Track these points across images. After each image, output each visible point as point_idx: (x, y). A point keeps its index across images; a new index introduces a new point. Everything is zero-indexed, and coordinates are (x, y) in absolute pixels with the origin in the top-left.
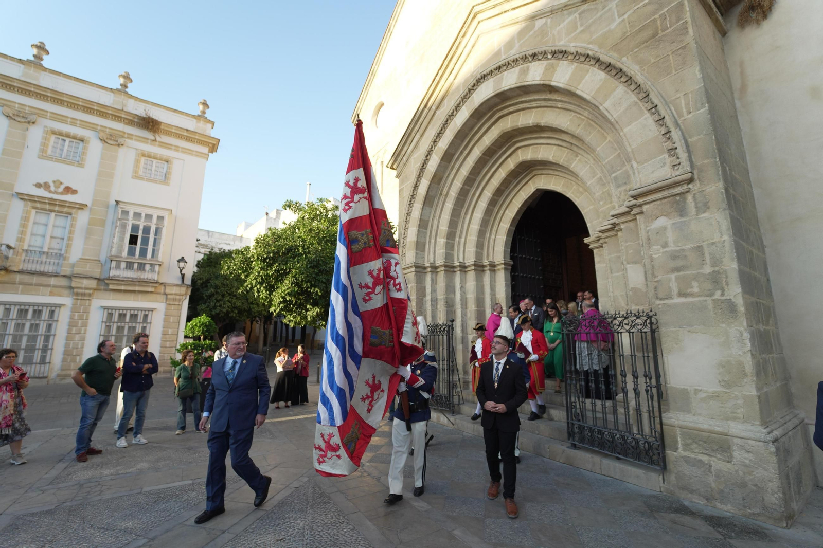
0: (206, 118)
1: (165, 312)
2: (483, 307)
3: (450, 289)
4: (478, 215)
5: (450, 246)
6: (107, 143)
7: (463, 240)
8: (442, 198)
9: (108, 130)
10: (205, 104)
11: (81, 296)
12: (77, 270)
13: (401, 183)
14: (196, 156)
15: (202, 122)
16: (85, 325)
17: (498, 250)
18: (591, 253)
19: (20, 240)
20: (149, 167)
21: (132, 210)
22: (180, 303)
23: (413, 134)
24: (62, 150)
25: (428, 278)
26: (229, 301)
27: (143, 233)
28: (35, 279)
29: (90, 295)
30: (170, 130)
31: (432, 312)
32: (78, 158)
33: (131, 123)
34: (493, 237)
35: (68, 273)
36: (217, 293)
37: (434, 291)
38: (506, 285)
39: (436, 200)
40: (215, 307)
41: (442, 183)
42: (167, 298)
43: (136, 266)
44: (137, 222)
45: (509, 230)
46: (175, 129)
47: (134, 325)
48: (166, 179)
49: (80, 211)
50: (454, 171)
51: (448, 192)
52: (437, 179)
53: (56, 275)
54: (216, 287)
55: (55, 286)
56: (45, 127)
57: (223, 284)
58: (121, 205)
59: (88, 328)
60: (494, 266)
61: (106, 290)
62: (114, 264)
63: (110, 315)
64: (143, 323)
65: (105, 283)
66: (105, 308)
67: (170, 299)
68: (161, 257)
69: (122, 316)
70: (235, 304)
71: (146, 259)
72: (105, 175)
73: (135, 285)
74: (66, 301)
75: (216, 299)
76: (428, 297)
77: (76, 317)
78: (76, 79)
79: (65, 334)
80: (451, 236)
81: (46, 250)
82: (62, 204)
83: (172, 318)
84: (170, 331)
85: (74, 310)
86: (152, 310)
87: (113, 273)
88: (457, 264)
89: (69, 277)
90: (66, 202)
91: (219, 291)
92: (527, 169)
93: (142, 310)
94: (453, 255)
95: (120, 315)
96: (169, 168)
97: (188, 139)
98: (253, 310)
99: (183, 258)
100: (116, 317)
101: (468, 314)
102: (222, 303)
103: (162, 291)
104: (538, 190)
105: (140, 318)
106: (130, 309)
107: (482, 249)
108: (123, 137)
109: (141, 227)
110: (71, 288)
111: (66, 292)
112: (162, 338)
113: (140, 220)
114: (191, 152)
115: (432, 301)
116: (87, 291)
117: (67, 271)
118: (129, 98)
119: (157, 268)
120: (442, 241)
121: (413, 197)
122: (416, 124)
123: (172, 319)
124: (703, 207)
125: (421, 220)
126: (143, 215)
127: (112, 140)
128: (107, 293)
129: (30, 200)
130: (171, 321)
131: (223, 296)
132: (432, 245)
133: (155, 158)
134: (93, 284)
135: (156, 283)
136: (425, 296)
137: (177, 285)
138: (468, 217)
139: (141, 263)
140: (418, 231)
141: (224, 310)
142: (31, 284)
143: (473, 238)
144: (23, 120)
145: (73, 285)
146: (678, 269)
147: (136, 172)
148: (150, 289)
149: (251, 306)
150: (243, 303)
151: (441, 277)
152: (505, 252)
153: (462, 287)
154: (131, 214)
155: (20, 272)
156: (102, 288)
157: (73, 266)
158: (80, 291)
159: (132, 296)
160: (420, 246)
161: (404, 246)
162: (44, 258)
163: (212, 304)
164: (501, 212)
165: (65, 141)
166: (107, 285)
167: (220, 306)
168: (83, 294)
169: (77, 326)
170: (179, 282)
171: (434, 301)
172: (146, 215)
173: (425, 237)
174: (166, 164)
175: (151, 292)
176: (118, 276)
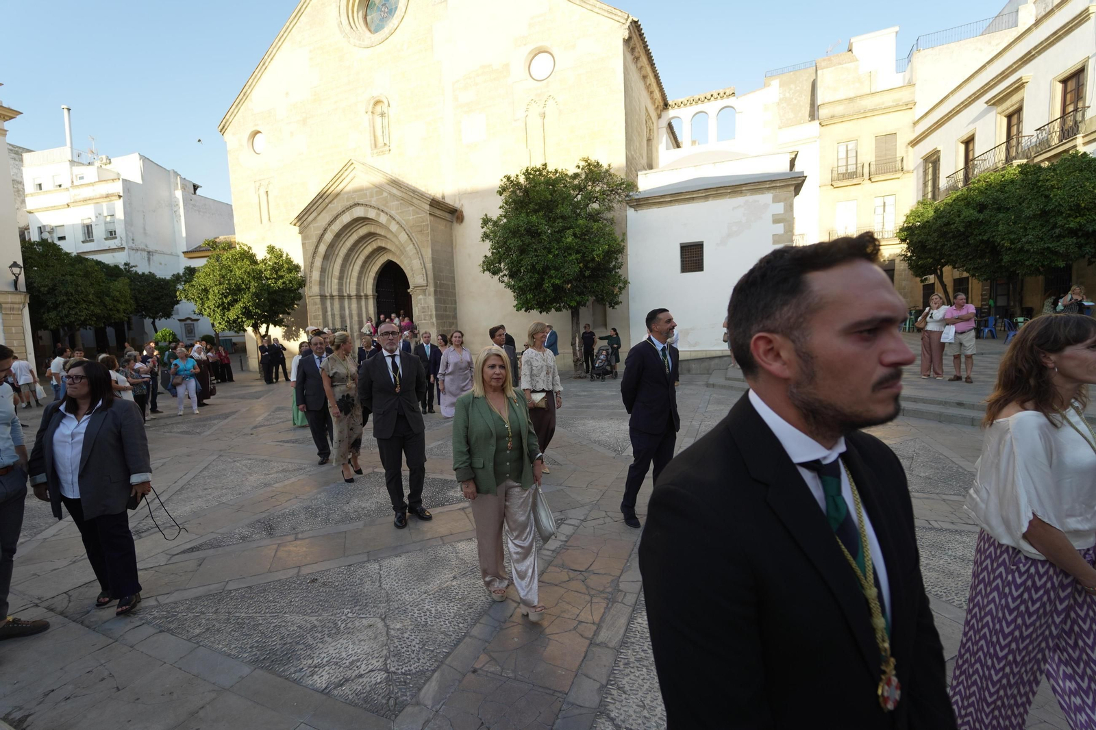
1: (5, 323)
2: (362, 318)
3: (342, 308)
4: (357, 268)
5: (340, 284)
7: (348, 280)
8: (335, 256)
13: (304, 239)
17: (369, 287)
18: (411, 296)
22: (20, 313)
23: (312, 210)
25: (328, 303)
26: (86, 309)
31: (332, 321)
34: (366, 280)
36: (69, 300)
37: (332, 309)
38: (374, 307)
39: (331, 257)
41: (334, 248)
45: (375, 277)
50: (342, 243)
51: (338, 253)
52: (332, 246)
54: (67, 294)
57: (76, 291)
60: (367, 296)
67: (7, 308)
76: (329, 313)
80: (341, 278)
83: (13, 328)
84: (15, 343)
88: (345, 294)
91: (72, 298)
92: (381, 250)
94: (343, 289)
99: (13, 262)
101: (354, 322)
104: (388, 260)
107: (360, 286)
115: (332, 315)
120: (335, 281)
121: (315, 253)
122: (314, 205)
123: (14, 330)
124: (429, 295)
125: (322, 268)
130: (14, 332)
131: (77, 303)
132: (330, 283)
136: (327, 312)
137: (11, 293)
138: (351, 268)
140: (321, 275)
141: (82, 318)
143: (354, 280)
146: (424, 312)
151: (336, 303)
152: (373, 289)
153: (349, 308)
160: (322, 283)
161: (310, 282)
164: (370, 267)
167: (76, 314)
170: (12, 289)
171: (333, 315)
173: (325, 277)
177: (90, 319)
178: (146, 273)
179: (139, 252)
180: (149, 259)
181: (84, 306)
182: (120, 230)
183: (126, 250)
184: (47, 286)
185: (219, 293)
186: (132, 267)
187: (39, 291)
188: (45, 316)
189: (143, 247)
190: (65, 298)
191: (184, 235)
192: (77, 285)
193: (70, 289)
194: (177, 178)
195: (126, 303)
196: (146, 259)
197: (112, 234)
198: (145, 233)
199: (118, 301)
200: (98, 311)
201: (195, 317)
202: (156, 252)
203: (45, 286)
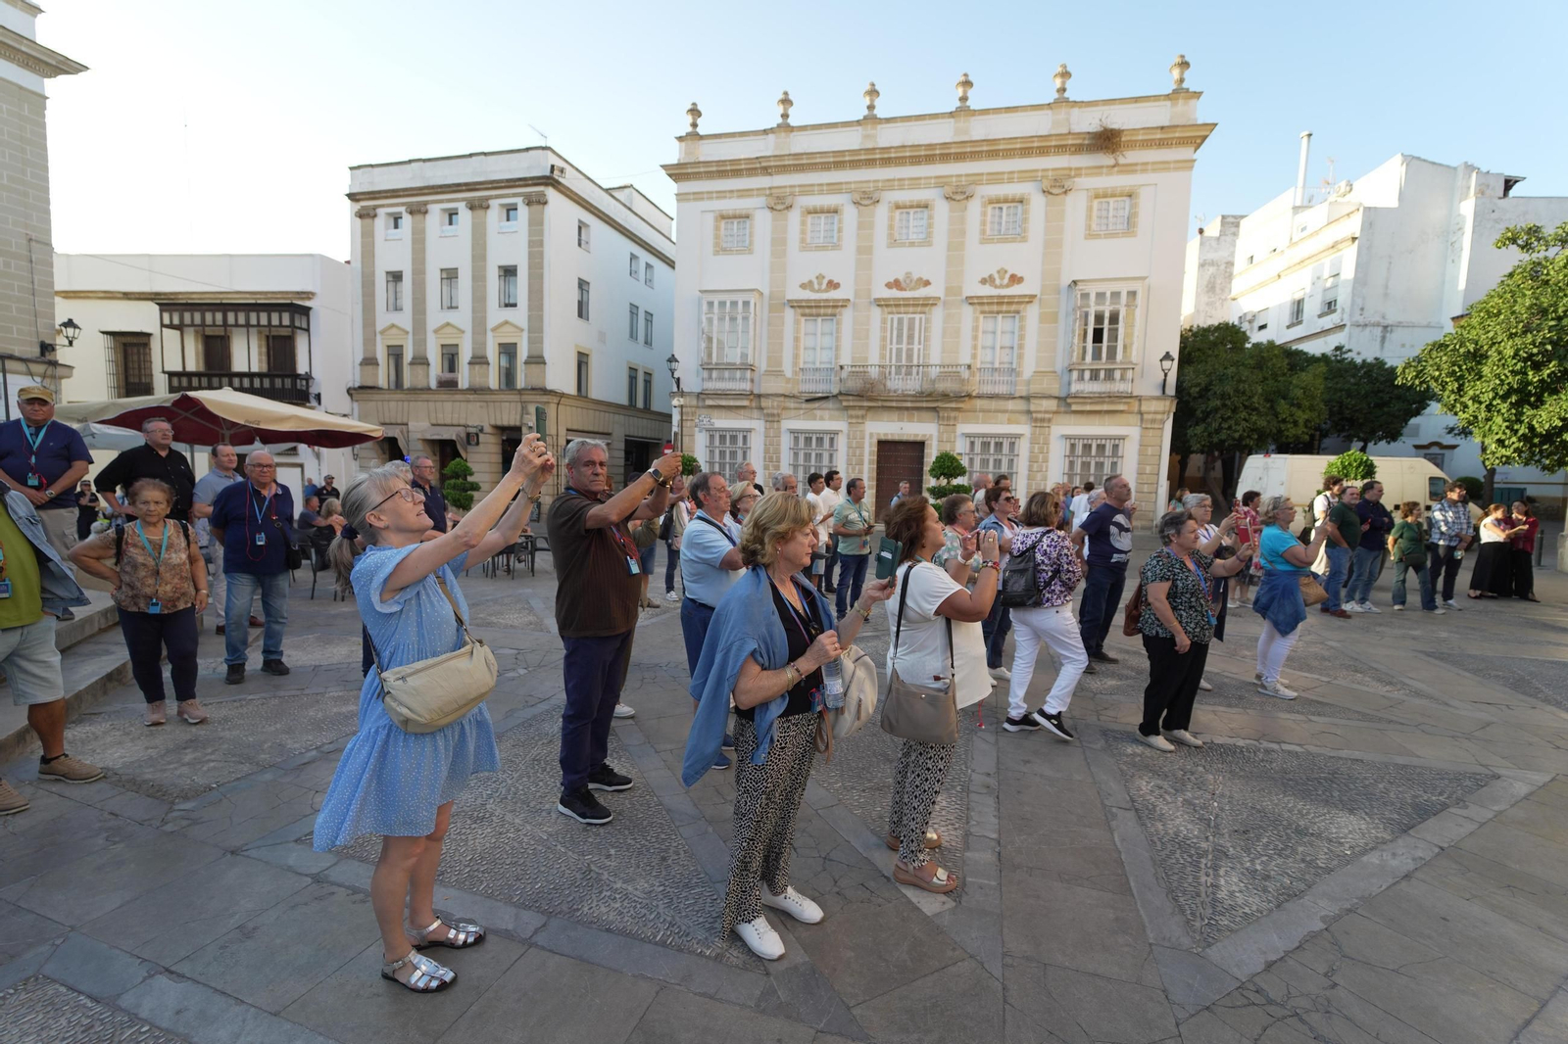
0: (1187, 90)
1: (1141, 440)
6: (1051, 194)
9: (1050, 173)
10: (1184, 65)
11: (1040, 422)
12: (1035, 388)
14: (1176, 169)
15: (1181, 101)
16: (1046, 460)
19: (974, 356)
20: (1104, 213)
21: (1093, 290)
22: (1161, 426)
24: (1000, 224)
26: (1245, 420)
27: (1110, 323)
28: (994, 404)
29: (1049, 420)
30: (1134, 138)
32: (1018, 230)
33: (1078, 149)
35: (1024, 394)
36: (1224, 405)
40: (1218, 431)
42: (1142, 420)
43: (1102, 374)
44: (1100, 308)
46: (1144, 134)
47: (1102, 459)
48: (1130, 225)
49: (1029, 306)
53: (1011, 397)
54: (1223, 396)
55: (1013, 412)
56: (983, 197)
57: (1237, 391)
58: (1080, 286)
59: (1050, 464)
61: (1066, 412)
62: (1075, 374)
63: (1073, 446)
64: (1113, 457)
65: (1067, 403)
66: (1067, 437)
67: (1147, 420)
68: (1135, 356)
69: (1087, 447)
70: (1255, 423)
71: (1115, 363)
72: (1053, 246)
73: (1103, 403)
74: (1023, 429)
75: (1222, 418)
77: (1036, 451)
78: (1008, 110)
79: (1026, 472)
81: (997, 365)
82: (1010, 301)
83: (1150, 449)
84: (1148, 469)
85: (1033, 441)
86: (1123, 438)
87: (1075, 388)
89: (1027, 398)
90: (1014, 296)
91: (1228, 402)
93: (1111, 438)
95: (1085, 446)
96: (1134, 206)
97: (1161, 144)
98: (1286, 433)
99: (1168, 353)
100: (1079, 450)
102: (1232, 422)
103: (1136, 409)
105: (1108, 451)
106: (1096, 438)
108: (1069, 177)
109: (1107, 315)
110: (1029, 412)
111: (1024, 418)
112: (1137, 478)
113: (1104, 304)
114: (1167, 166)
116: (1047, 416)
117: (1022, 390)
118: (1073, 107)
119: (1129, 374)
123: (1150, 451)
126: (1108, 295)
127: (1057, 187)
128: (1068, 416)
129: (979, 304)
130: (1149, 454)
131: (1235, 410)
133: (1113, 195)
134: (1052, 404)
135: (1131, 397)
137: (1157, 398)
139: (1110, 370)
141: (1237, 435)
142: (989, 411)
144: (962, 197)
145: (1032, 408)
147: (1089, 227)
148: (1121, 407)
149: (1283, 427)
150: (1269, 422)
154: (1093, 297)
155: (979, 397)
156: (1063, 409)
157: (1028, 382)
158: (1039, 416)
159: (1096, 419)
162: (996, 377)
163: (1215, 425)
165: (1001, 209)
166: (1069, 405)
167: (1230, 428)
168: (1042, 420)
169: (1038, 460)
170: (1158, 393)
172: (1113, 294)
174: (1127, 199)
175: (1122, 412)
176: (1082, 392)
177: (1249, 436)
178: (1369, 361)
179: (1368, 329)
180: (1383, 339)
181: (1243, 415)
182: (1343, 298)
183: (1347, 329)
184: (1199, 384)
185: (1516, 354)
186: (1346, 352)
187: (1189, 394)
188: (1190, 432)
189: (1377, 319)
190: (1218, 403)
191: (1462, 285)
192: (1240, 381)
193: (1229, 389)
194: (1470, 177)
195: (1312, 408)
196: (1379, 339)
197: (1330, 307)
198: (1386, 295)
199: (1299, 406)
200: (1262, 423)
201: (1448, 440)
202: (1399, 325)
203: (1196, 386)
